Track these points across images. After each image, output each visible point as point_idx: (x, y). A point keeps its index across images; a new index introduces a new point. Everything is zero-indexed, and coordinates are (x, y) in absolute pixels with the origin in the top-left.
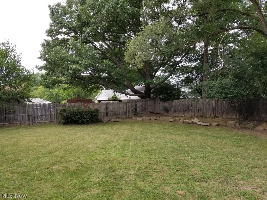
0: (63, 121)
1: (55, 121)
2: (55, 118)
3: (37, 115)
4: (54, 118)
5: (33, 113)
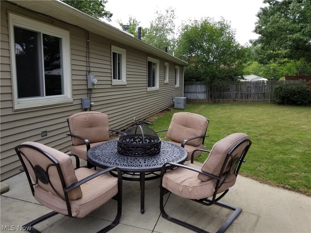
0: (278, 100)
1: (269, 100)
2: (270, 97)
3: (250, 93)
4: (268, 96)
5: (245, 90)
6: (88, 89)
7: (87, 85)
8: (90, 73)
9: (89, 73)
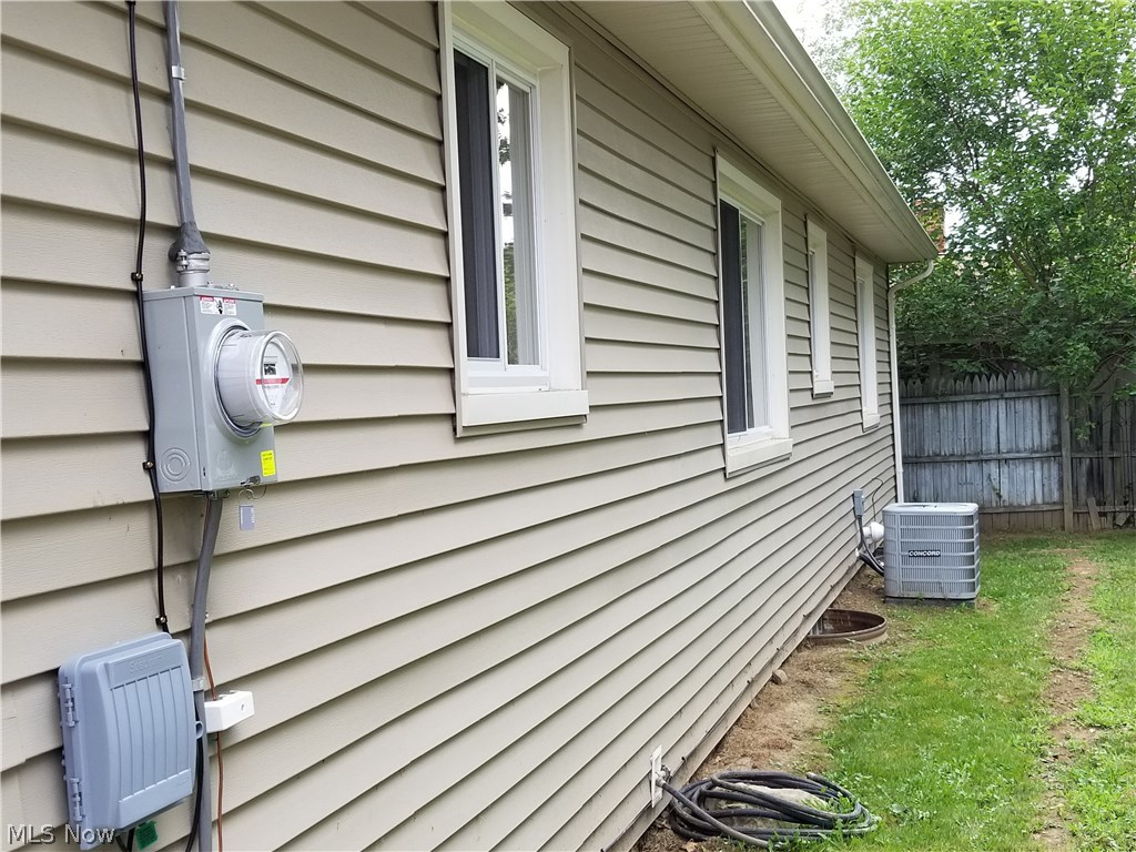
6: (162, 506)
7: (148, 437)
8: (194, 262)
9: (174, 258)
